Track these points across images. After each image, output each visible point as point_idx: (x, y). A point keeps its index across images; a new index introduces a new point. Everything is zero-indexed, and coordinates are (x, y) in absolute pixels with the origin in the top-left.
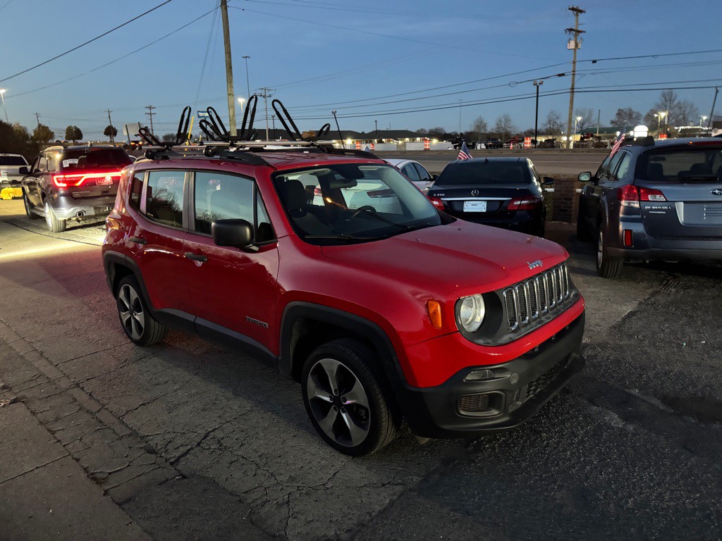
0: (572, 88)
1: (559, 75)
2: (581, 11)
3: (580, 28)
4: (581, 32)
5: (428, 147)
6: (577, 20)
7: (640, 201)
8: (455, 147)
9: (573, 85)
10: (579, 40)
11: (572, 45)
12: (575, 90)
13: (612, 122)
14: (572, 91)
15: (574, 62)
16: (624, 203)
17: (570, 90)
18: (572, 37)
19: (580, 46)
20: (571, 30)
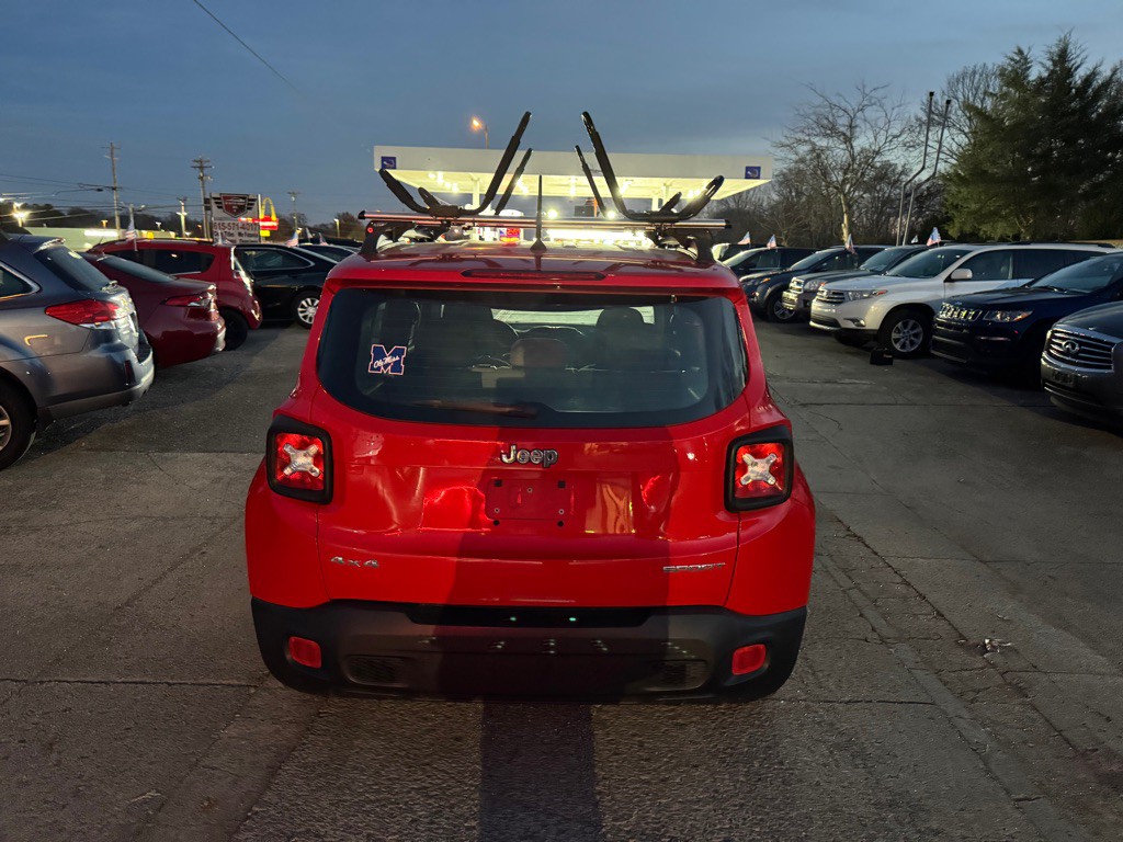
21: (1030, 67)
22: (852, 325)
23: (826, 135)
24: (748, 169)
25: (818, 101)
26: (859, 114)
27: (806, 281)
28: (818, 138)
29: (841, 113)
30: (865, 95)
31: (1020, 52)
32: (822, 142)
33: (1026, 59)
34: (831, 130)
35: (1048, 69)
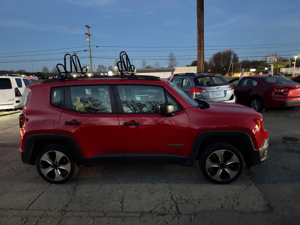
0: (91, 56)
1: (85, 51)
2: (89, 27)
3: (90, 34)
4: (90, 35)
5: (32, 78)
6: (88, 30)
7: (200, 92)
8: (39, 79)
9: (91, 55)
10: (90, 38)
11: (88, 40)
12: (92, 57)
13: (97, 70)
14: (91, 57)
15: (90, 46)
16: (195, 93)
17: (90, 57)
18: (88, 36)
19: (91, 40)
20: (87, 34)
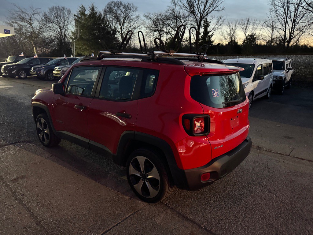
21: (86, 11)
22: (90, 80)
23: (22, 21)
24: (5, 30)
25: (18, 10)
26: (32, 16)
27: (62, 68)
28: (20, 22)
29: (27, 15)
30: (33, 11)
31: (83, 6)
32: (22, 23)
33: (84, 8)
34: (23, 20)
35: (90, 12)
